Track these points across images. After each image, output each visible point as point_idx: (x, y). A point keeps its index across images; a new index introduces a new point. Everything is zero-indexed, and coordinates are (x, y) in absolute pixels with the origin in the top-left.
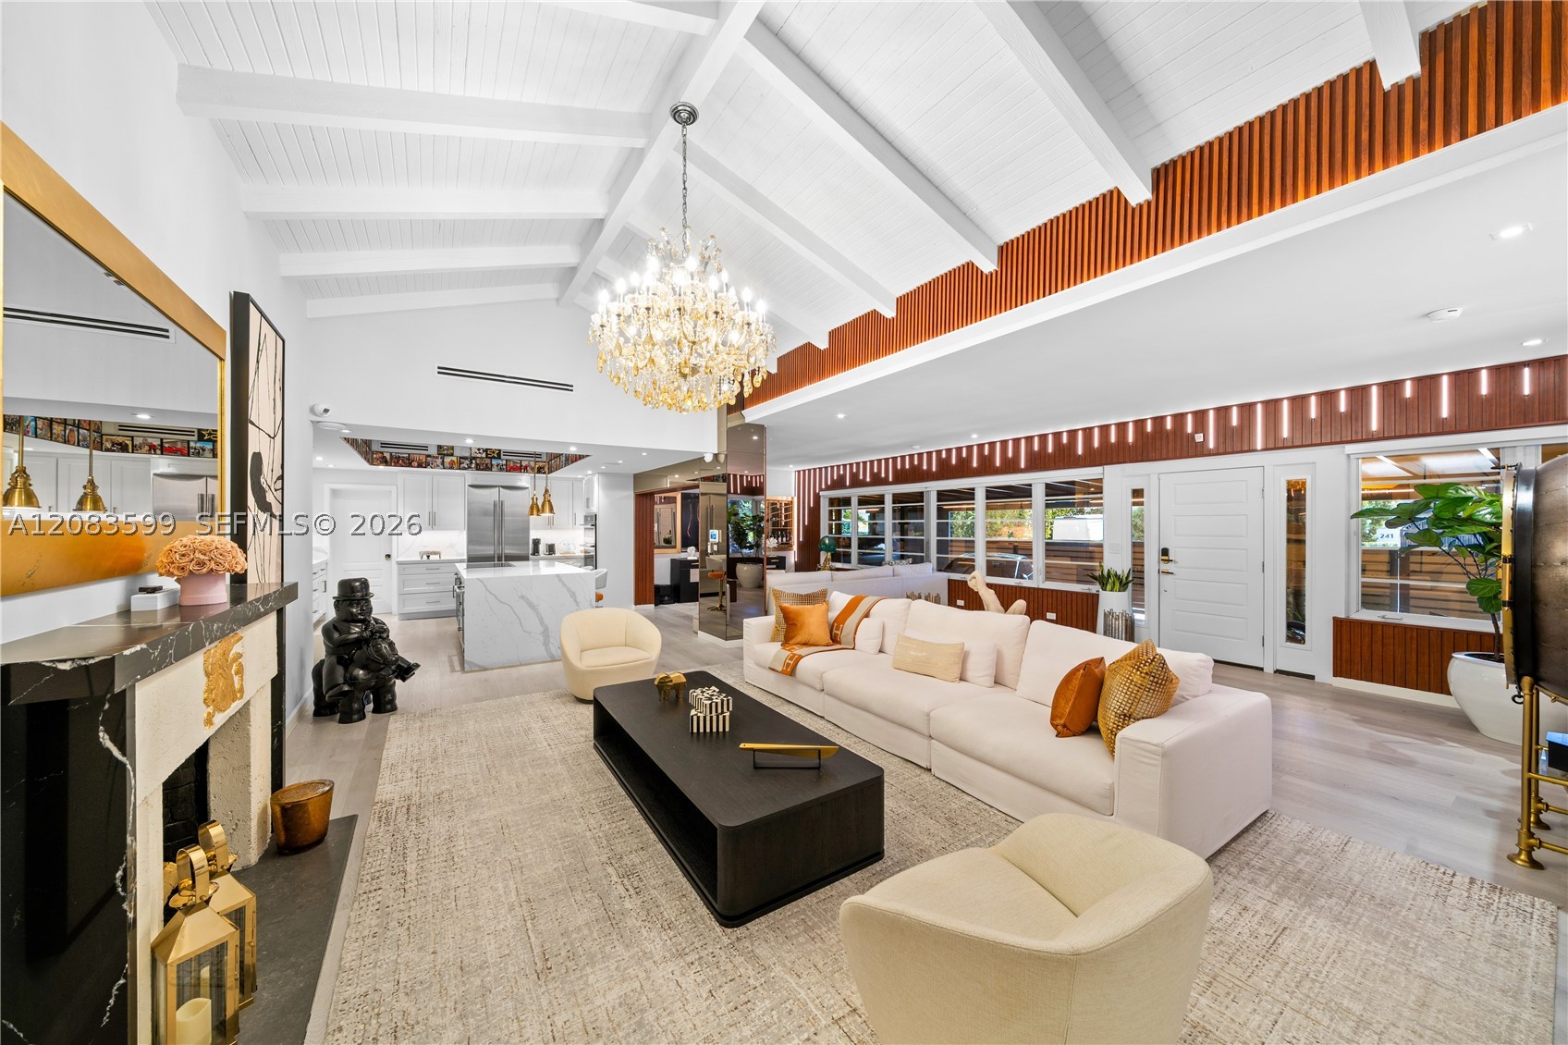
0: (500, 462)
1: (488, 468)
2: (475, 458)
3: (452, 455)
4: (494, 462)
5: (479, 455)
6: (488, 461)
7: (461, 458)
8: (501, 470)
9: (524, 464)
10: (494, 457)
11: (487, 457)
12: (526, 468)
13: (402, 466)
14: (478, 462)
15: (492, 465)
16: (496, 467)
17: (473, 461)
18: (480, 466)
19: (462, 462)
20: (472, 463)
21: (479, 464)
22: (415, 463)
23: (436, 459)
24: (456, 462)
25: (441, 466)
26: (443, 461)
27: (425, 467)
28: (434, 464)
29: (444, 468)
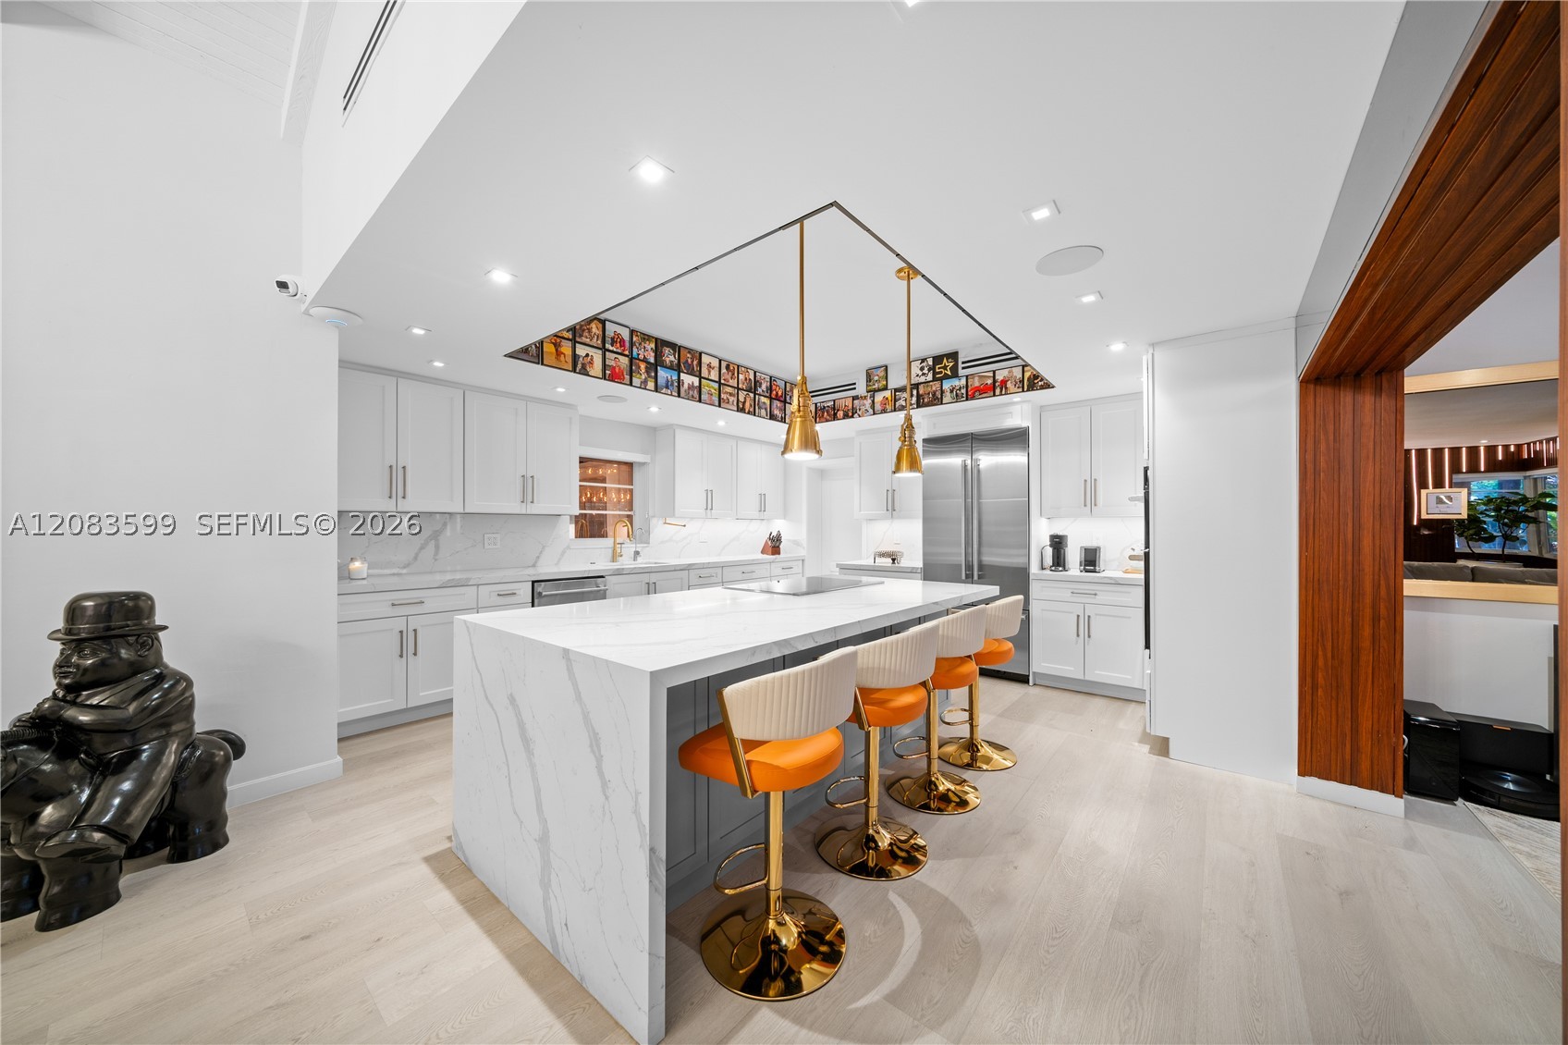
0: (955, 382)
1: (937, 400)
2: (916, 386)
3: (885, 388)
4: (947, 385)
5: (922, 379)
6: (936, 386)
7: (896, 390)
8: (957, 398)
9: (999, 377)
10: (946, 377)
11: (935, 379)
12: (1004, 383)
13: (827, 421)
14: (921, 392)
15: (942, 392)
16: (948, 394)
17: (915, 392)
18: (923, 399)
19: (897, 397)
20: (912, 395)
21: (922, 395)
22: (840, 414)
23: (865, 401)
24: (890, 399)
25: (871, 411)
26: (873, 402)
27: (852, 417)
28: (863, 408)
29: (874, 414)
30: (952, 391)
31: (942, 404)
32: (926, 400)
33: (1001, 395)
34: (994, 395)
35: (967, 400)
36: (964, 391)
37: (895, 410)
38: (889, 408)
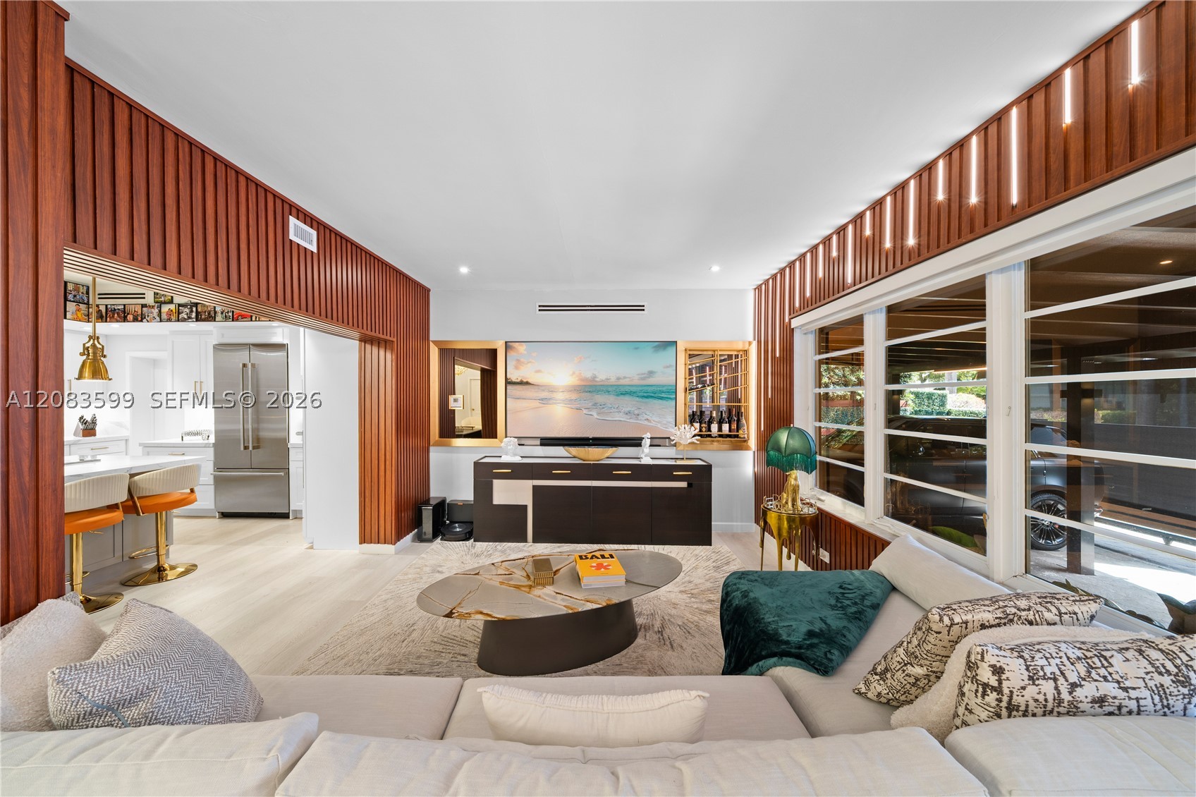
1: (211, 318)
2: (195, 304)
8: (226, 319)
13: (117, 321)
14: (199, 310)
15: (215, 312)
16: (220, 314)
17: (194, 309)
18: (201, 315)
19: (180, 311)
20: (192, 311)
21: (200, 313)
22: (130, 317)
23: (153, 310)
24: (174, 311)
25: (158, 319)
26: (160, 311)
27: (141, 321)
28: (151, 315)
29: (161, 321)
30: (222, 313)
31: (215, 321)
32: (203, 317)
33: (256, 321)
34: (251, 320)
35: (233, 321)
36: (230, 314)
37: (178, 321)
38: (173, 318)
